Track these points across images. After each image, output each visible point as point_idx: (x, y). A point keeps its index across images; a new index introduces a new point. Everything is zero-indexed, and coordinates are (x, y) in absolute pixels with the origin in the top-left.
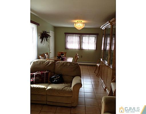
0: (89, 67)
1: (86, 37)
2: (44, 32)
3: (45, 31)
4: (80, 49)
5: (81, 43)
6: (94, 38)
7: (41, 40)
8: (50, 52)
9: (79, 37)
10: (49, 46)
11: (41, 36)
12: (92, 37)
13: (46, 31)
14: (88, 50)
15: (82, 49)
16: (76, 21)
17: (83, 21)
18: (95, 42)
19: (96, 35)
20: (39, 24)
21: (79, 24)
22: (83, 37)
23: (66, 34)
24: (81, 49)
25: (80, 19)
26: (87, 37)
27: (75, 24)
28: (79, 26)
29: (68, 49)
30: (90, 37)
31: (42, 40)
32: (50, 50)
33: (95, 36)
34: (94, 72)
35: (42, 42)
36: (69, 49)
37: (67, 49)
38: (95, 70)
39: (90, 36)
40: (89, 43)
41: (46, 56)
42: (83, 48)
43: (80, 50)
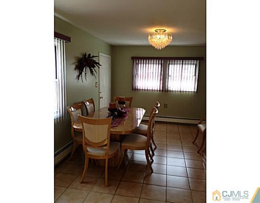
0: (181, 129)
1: (176, 66)
2: (85, 55)
3: (87, 54)
4: (162, 90)
5: (164, 77)
6: (194, 66)
7: (76, 73)
8: (101, 96)
9: (160, 65)
10: (97, 85)
11: (77, 64)
12: (188, 64)
13: (90, 55)
14: (180, 91)
15: (168, 91)
16: (153, 30)
17: (168, 30)
18: (195, 75)
19: (198, 61)
20: (70, 38)
21: (158, 36)
22: (170, 66)
23: (134, 58)
24: (165, 90)
25: (161, 23)
26: (178, 65)
27: (149, 37)
28: (159, 42)
29: (137, 89)
30: (184, 66)
31: (81, 73)
32: (100, 93)
33: (195, 63)
34: (193, 143)
35: (79, 76)
36: (140, 90)
37: (135, 89)
38: (195, 136)
39: (185, 64)
40: (183, 77)
41: (88, 107)
42: (169, 89)
43: (164, 92)
